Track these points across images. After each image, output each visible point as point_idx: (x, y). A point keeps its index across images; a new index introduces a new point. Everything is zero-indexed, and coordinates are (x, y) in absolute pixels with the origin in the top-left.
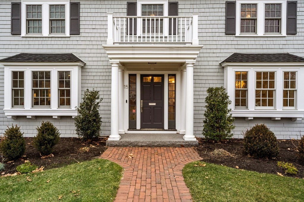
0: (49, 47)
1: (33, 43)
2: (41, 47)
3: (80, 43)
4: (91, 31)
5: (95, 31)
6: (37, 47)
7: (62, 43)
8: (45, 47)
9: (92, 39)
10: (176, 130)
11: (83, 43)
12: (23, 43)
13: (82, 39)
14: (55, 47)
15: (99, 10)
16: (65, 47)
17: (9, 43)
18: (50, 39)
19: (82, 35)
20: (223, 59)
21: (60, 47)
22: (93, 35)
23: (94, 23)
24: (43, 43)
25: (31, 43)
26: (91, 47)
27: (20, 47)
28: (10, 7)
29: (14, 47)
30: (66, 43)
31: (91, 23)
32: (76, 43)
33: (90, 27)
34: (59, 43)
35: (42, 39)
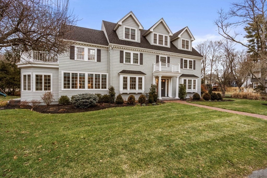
0: (133, 68)
1: (127, 66)
2: (130, 68)
3: (143, 67)
4: (146, 64)
5: (147, 64)
6: (128, 68)
7: (137, 67)
8: (131, 68)
9: (146, 66)
10: (169, 97)
11: (144, 68)
12: (124, 66)
13: (143, 66)
14: (135, 68)
15: (148, 57)
16: (138, 68)
17: (119, 65)
18: (133, 65)
19: (143, 65)
20: (180, 76)
21: (136, 68)
22: (146, 65)
23: (147, 61)
24: (131, 66)
25: (126, 66)
26: (146, 69)
27: (123, 67)
28: (119, 52)
29: (121, 67)
30: (138, 67)
31: (146, 61)
32: (141, 67)
33: (146, 62)
34: (136, 67)
35: (130, 65)
